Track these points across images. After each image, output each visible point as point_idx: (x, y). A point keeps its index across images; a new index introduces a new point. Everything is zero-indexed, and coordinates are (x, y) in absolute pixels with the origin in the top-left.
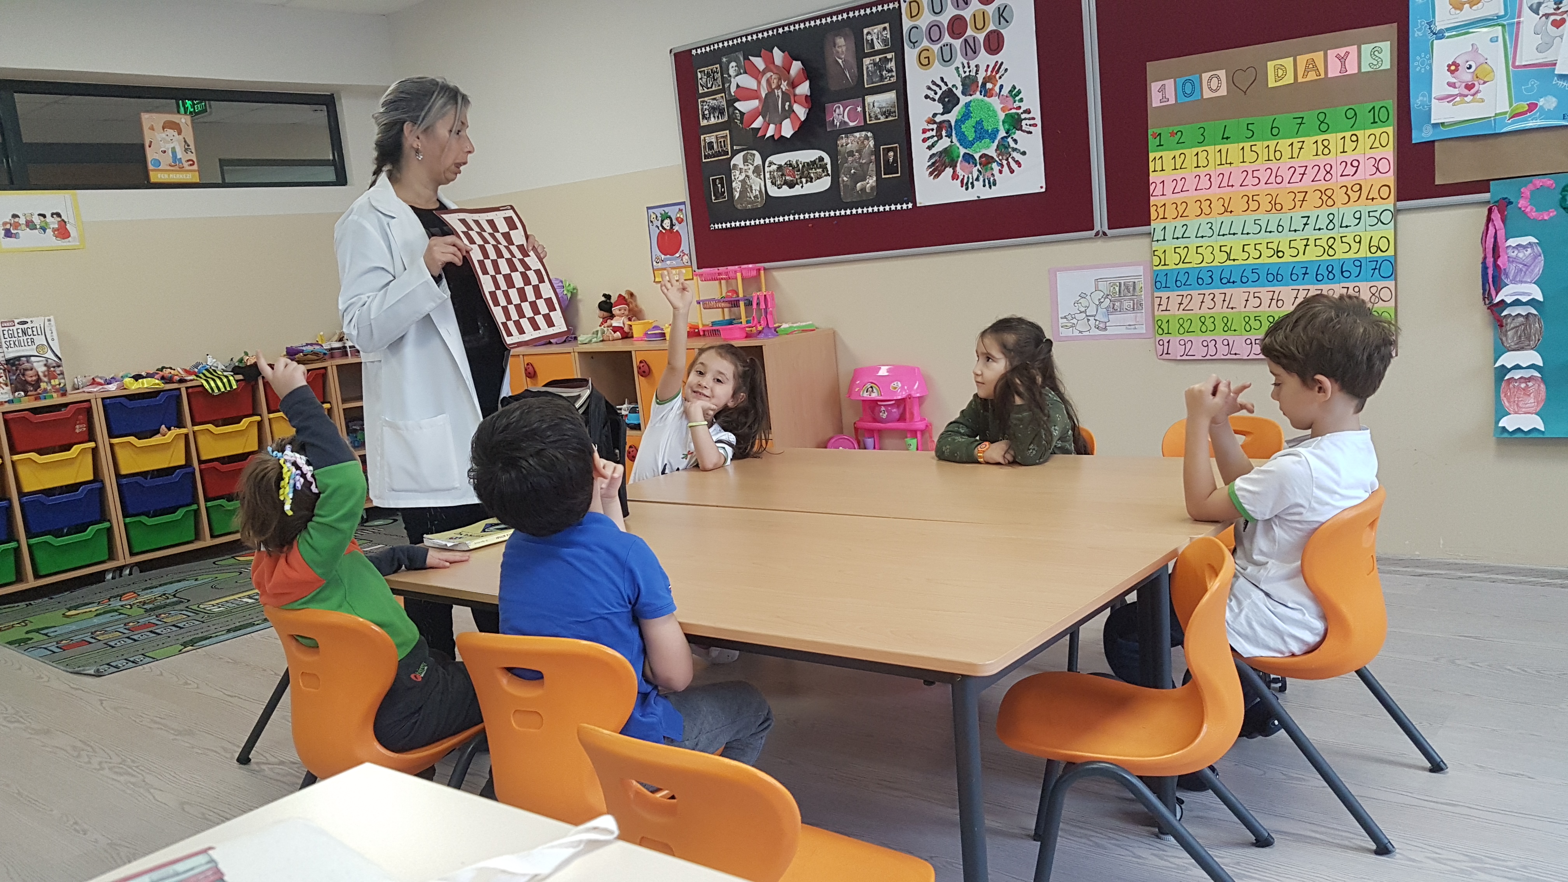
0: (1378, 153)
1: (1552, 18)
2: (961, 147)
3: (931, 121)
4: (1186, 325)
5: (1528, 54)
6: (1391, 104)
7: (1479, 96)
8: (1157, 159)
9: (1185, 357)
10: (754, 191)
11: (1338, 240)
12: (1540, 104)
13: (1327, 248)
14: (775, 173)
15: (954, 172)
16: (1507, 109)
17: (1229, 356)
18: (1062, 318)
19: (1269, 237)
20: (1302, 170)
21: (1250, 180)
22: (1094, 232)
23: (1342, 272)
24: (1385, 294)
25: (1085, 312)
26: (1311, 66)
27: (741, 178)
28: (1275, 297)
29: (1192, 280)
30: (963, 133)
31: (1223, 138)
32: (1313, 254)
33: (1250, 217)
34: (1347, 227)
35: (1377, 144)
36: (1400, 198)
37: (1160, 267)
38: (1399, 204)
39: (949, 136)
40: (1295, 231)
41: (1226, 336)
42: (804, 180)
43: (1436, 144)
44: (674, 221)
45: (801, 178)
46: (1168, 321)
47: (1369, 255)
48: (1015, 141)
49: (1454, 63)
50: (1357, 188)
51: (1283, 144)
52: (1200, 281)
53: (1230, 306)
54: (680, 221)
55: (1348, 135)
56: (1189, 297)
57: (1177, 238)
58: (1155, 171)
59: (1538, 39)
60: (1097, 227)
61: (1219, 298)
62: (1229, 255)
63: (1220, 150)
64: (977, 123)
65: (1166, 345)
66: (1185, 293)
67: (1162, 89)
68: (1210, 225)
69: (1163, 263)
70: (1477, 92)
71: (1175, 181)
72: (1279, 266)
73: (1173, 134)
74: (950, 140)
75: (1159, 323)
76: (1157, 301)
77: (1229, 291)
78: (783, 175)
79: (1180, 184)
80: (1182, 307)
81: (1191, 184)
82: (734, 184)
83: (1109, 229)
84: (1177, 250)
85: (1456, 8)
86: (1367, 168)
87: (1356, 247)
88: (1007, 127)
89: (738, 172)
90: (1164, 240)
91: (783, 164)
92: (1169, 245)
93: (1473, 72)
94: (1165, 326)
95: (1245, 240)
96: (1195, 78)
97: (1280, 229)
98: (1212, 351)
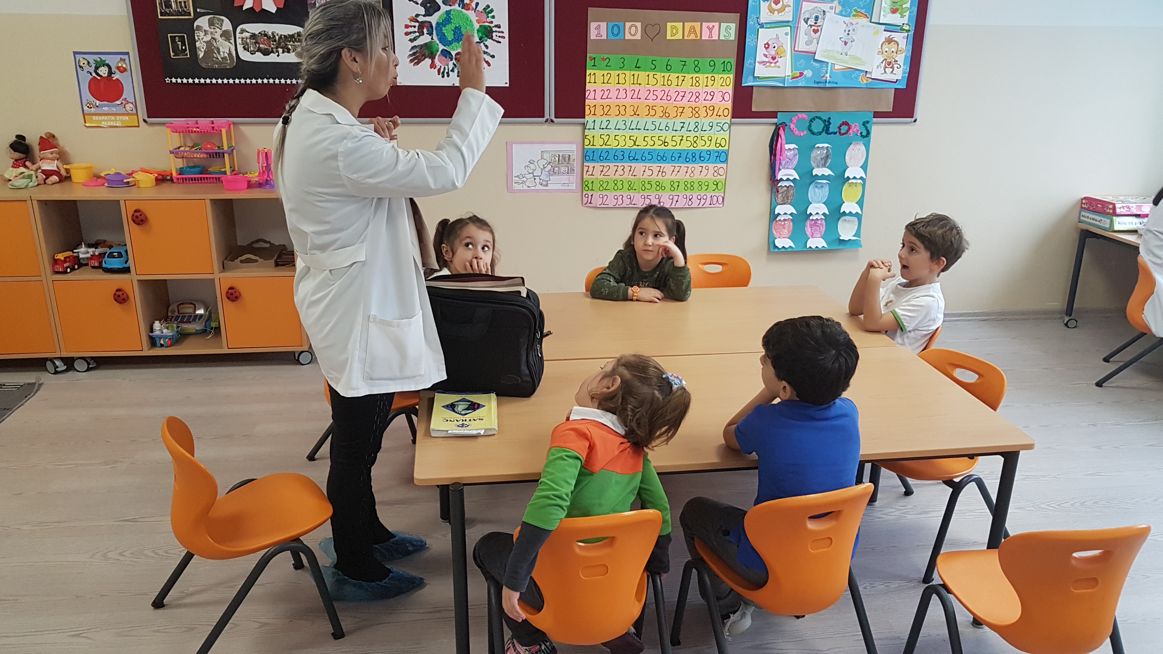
0: (725, 89)
1: (813, 28)
2: (440, 45)
3: (414, 19)
4: (605, 185)
5: (802, 46)
6: (733, 61)
7: (778, 64)
8: (592, 74)
9: (602, 206)
10: (222, 53)
11: (699, 138)
12: (805, 73)
13: (693, 142)
14: (248, 41)
15: (433, 62)
16: (790, 74)
17: (630, 206)
18: (515, 177)
19: (660, 133)
20: (683, 94)
21: (651, 96)
22: (544, 119)
23: (700, 157)
24: (721, 171)
25: (533, 173)
26: (692, 30)
27: (208, 38)
28: (661, 170)
29: (611, 156)
30: (444, 34)
31: (636, 67)
32: (685, 146)
33: (650, 120)
34: (705, 131)
35: (724, 84)
36: (734, 116)
37: (589, 147)
38: (733, 120)
39: (430, 34)
40: (676, 130)
41: (628, 193)
42: (280, 50)
43: (754, 88)
44: (114, 69)
45: (277, 48)
46: (593, 182)
47: (715, 148)
48: (487, 47)
49: (767, 44)
50: (712, 108)
51: (673, 76)
52: (616, 158)
53: (633, 174)
54: (123, 70)
55: (710, 76)
56: (608, 167)
57: (603, 129)
58: (590, 82)
59: (806, 38)
60: (547, 116)
61: (627, 169)
62: (635, 142)
63: (634, 75)
64: (456, 28)
65: (590, 197)
66: (605, 165)
67: (598, 28)
68: (624, 122)
69: (591, 144)
70: (777, 62)
71: (603, 91)
72: (665, 151)
73: (603, 59)
74: (430, 37)
75: (586, 183)
76: (586, 169)
77: (633, 165)
78: (255, 43)
79: (606, 93)
80: (603, 173)
81: (613, 94)
82: (198, 44)
83: (555, 118)
84: (602, 136)
85: (771, 12)
86: (718, 97)
87: (708, 143)
88: (480, 35)
89: (202, 34)
90: (594, 129)
91: (257, 33)
92: (597, 133)
93: (776, 50)
94: (590, 185)
95: (646, 133)
96: (621, 24)
97: (667, 128)
98: (620, 202)
